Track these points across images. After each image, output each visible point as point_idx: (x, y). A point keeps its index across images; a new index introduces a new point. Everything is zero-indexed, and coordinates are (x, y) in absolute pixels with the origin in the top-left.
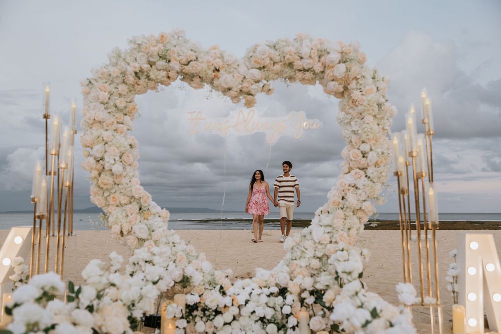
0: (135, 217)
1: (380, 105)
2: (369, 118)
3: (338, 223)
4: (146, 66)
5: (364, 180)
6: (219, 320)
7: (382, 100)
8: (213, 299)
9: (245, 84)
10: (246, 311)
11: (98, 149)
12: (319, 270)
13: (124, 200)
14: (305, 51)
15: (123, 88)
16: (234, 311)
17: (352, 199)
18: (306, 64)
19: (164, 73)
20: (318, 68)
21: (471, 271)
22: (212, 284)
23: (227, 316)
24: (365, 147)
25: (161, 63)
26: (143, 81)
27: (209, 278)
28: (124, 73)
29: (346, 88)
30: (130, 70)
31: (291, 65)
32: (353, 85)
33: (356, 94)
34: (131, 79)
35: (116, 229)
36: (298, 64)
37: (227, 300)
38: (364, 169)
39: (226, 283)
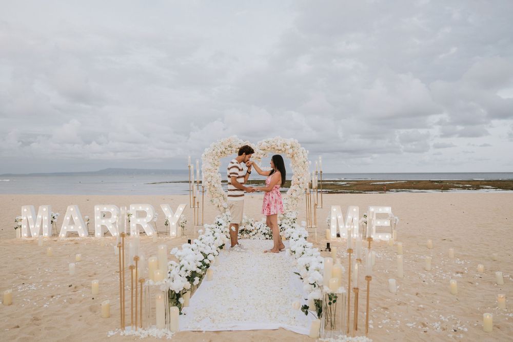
0: (222, 201)
1: (304, 163)
2: (300, 167)
3: (290, 203)
4: (224, 150)
5: (298, 188)
6: (251, 234)
7: (305, 160)
8: (249, 228)
9: (258, 155)
10: (259, 231)
11: (209, 179)
12: (283, 219)
13: (218, 195)
14: (279, 144)
15: (216, 157)
16: (256, 231)
17: (294, 195)
18: (279, 148)
19: (230, 152)
20: (283, 149)
21: (333, 218)
22: (248, 223)
23: (254, 233)
24: (299, 177)
25: (229, 149)
26: (223, 154)
27: (247, 221)
28: (217, 153)
29: (293, 156)
30: (219, 151)
31: (274, 148)
32: (295, 155)
33: (296, 159)
34: (219, 154)
35: (216, 205)
36: (276, 148)
37: (253, 228)
38: (299, 184)
39: (252, 223)
